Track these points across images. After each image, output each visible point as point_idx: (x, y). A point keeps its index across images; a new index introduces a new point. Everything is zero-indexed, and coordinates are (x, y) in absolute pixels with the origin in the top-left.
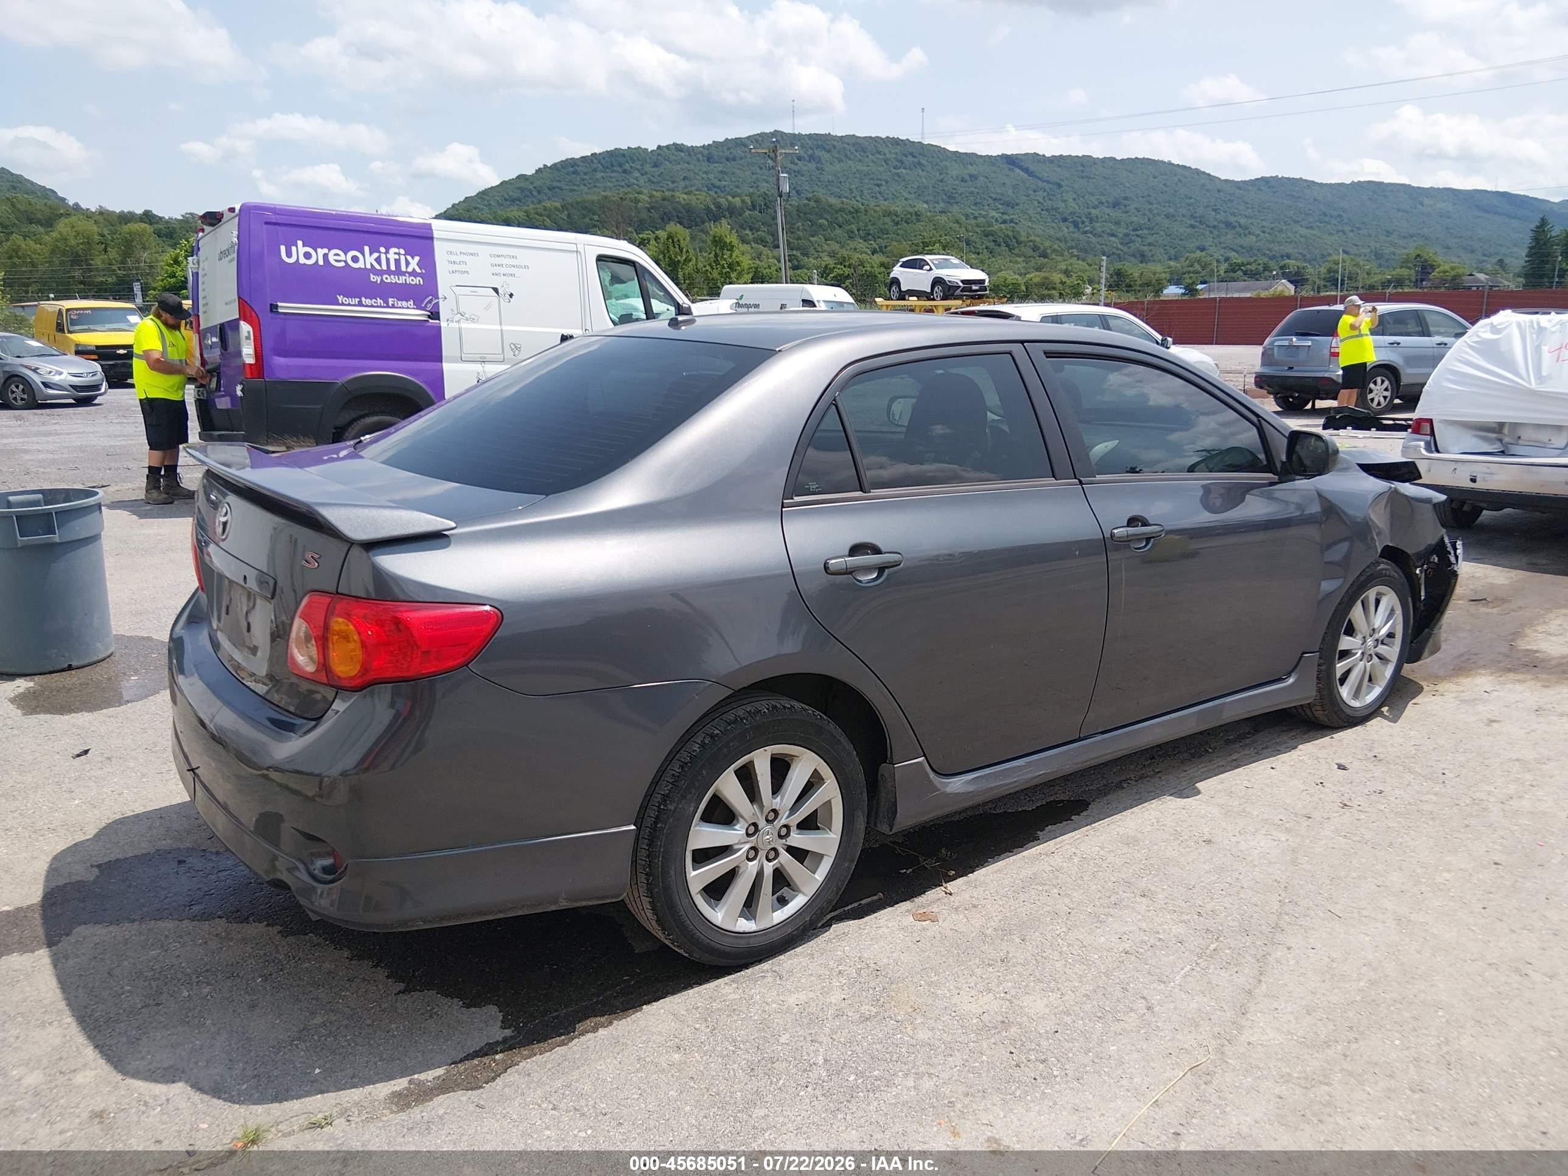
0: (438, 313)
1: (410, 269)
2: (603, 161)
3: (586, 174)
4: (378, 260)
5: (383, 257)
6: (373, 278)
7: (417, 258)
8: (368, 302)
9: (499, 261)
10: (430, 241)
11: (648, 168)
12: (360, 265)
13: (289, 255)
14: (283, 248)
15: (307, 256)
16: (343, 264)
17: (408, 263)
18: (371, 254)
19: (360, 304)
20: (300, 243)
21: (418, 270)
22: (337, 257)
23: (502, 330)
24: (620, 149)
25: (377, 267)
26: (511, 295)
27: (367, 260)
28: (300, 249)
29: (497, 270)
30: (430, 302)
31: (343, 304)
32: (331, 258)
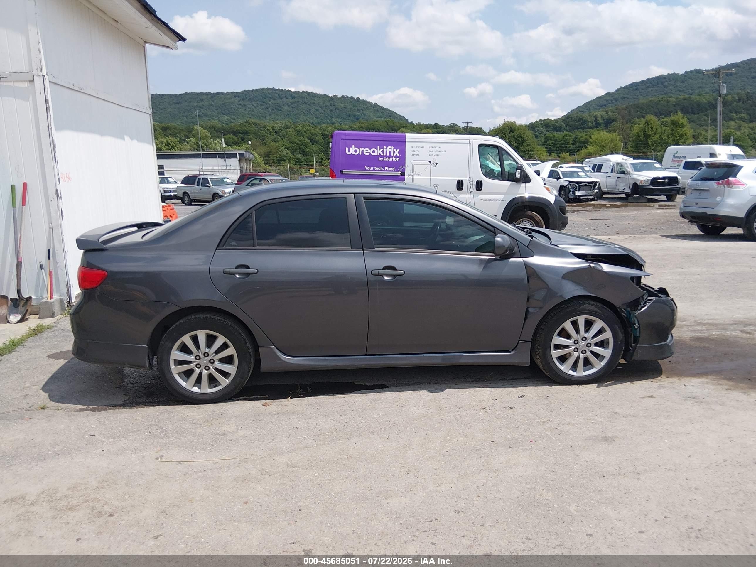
0: (404, 172)
1: (395, 155)
2: (653, 82)
3: (643, 89)
4: (383, 152)
5: (385, 150)
6: (380, 159)
7: (398, 150)
8: (377, 169)
9: (433, 149)
10: (404, 143)
11: (678, 84)
12: (375, 154)
13: (349, 151)
14: (347, 148)
15: (356, 151)
16: (369, 154)
17: (394, 152)
18: (380, 149)
19: (374, 170)
20: (353, 146)
21: (398, 155)
22: (367, 151)
23: (431, 179)
24: (663, 75)
25: (382, 154)
26: (437, 164)
27: (378, 151)
28: (354, 148)
29: (432, 153)
30: (402, 168)
31: (367, 170)
32: (365, 152)
